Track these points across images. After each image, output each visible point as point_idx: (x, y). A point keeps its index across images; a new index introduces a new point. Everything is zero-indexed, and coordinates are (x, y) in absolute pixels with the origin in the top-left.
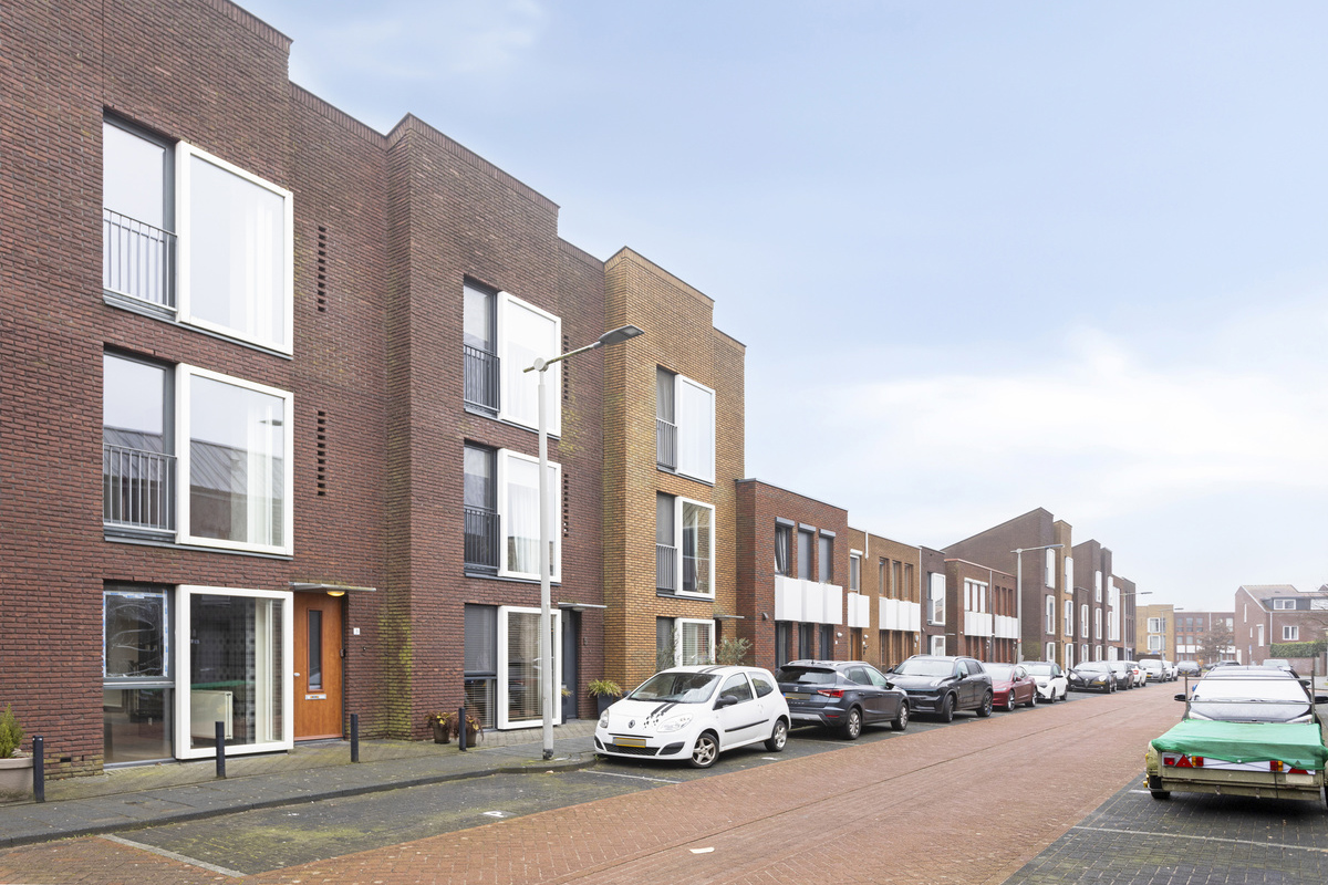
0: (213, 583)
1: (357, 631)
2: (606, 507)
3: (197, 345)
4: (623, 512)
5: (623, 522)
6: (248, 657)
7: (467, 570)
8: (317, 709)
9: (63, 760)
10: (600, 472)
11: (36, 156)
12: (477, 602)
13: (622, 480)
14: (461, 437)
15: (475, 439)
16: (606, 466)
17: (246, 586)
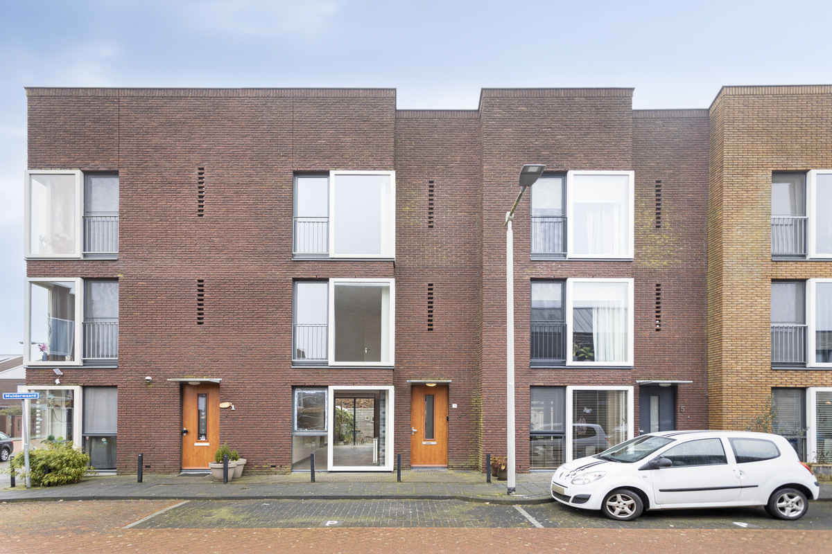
0: (347, 384)
1: (455, 406)
2: (710, 302)
3: (339, 267)
4: (721, 304)
5: (721, 312)
6: (381, 421)
7: (531, 364)
8: (431, 450)
9: (272, 466)
10: (704, 275)
11: (264, 206)
12: (543, 384)
13: (720, 279)
14: (528, 278)
15: (541, 276)
16: (710, 270)
17: (366, 384)
